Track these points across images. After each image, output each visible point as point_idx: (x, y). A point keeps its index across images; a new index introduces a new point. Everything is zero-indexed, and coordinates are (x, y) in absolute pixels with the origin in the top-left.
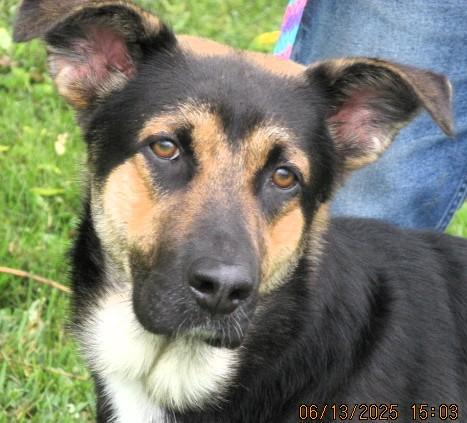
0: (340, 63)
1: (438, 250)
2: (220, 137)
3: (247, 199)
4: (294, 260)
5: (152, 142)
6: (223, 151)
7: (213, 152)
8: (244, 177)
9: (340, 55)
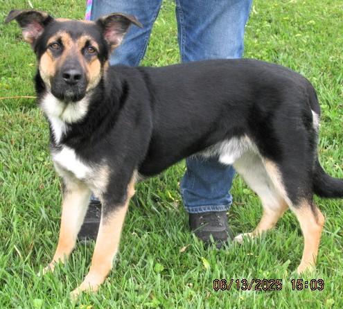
0: (104, 17)
1: (141, 71)
2: (70, 39)
3: (80, 55)
4: (100, 76)
5: (51, 45)
6: (71, 43)
7: (68, 43)
8: (78, 50)
9: (104, 15)
